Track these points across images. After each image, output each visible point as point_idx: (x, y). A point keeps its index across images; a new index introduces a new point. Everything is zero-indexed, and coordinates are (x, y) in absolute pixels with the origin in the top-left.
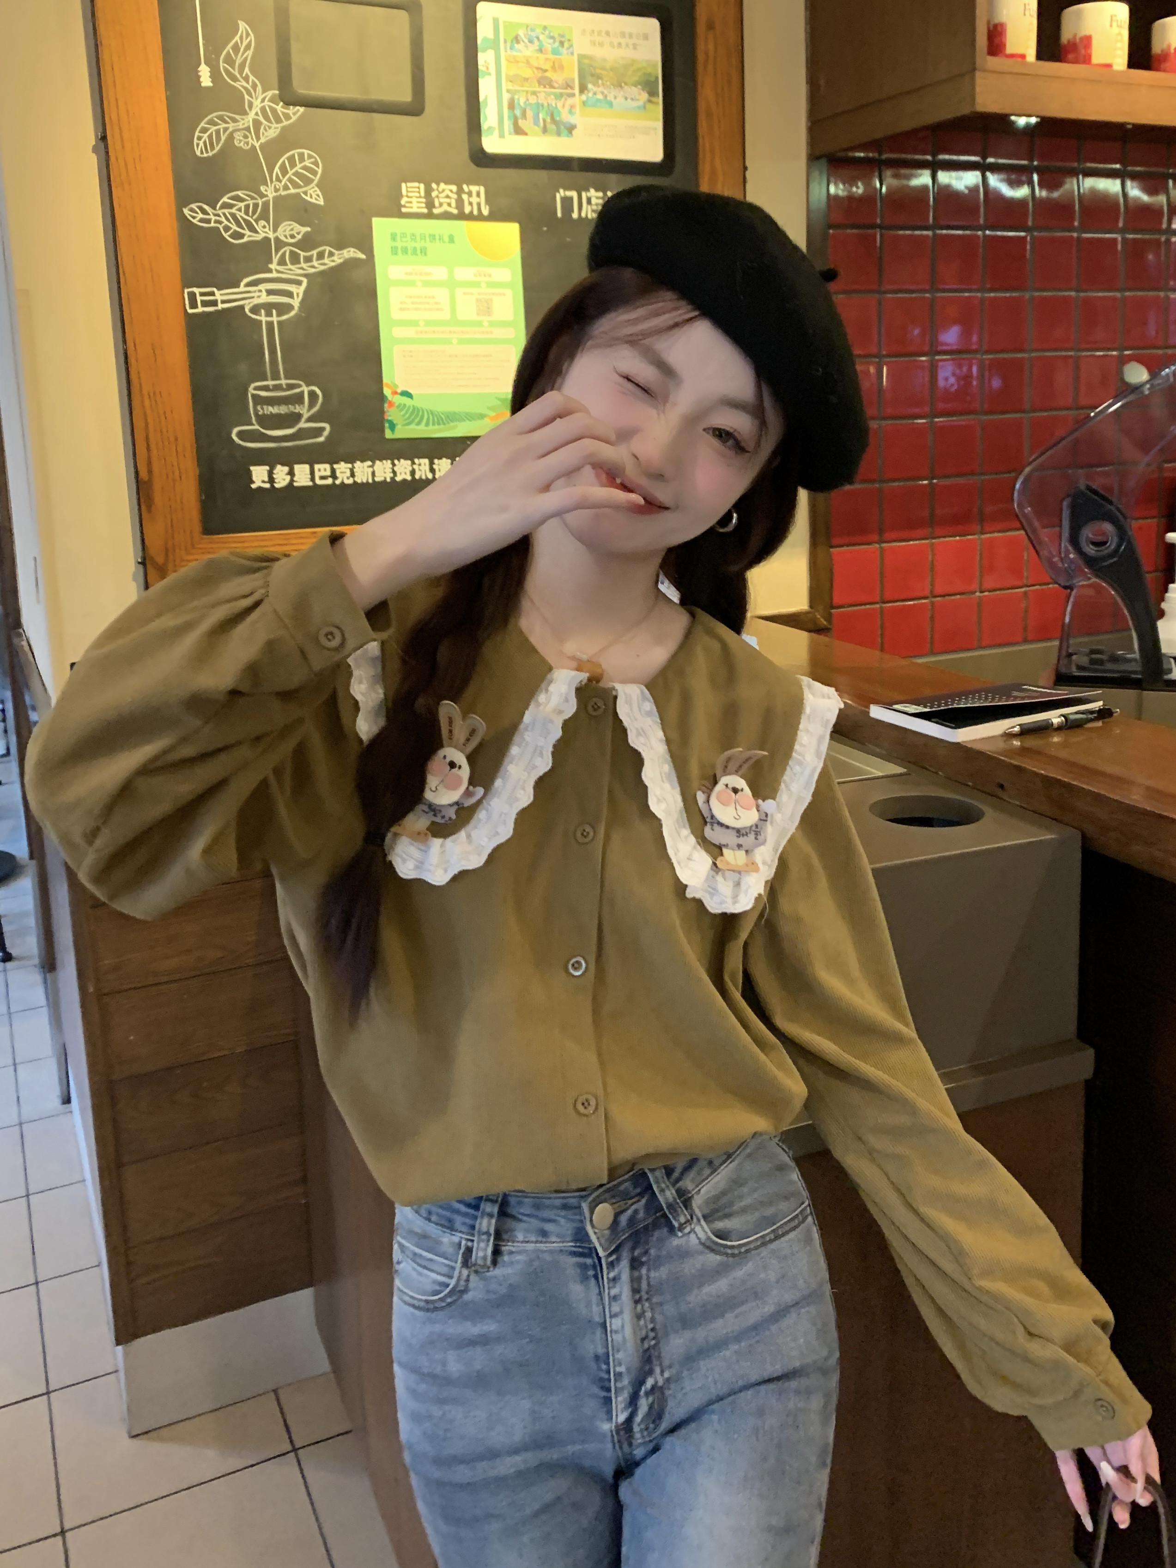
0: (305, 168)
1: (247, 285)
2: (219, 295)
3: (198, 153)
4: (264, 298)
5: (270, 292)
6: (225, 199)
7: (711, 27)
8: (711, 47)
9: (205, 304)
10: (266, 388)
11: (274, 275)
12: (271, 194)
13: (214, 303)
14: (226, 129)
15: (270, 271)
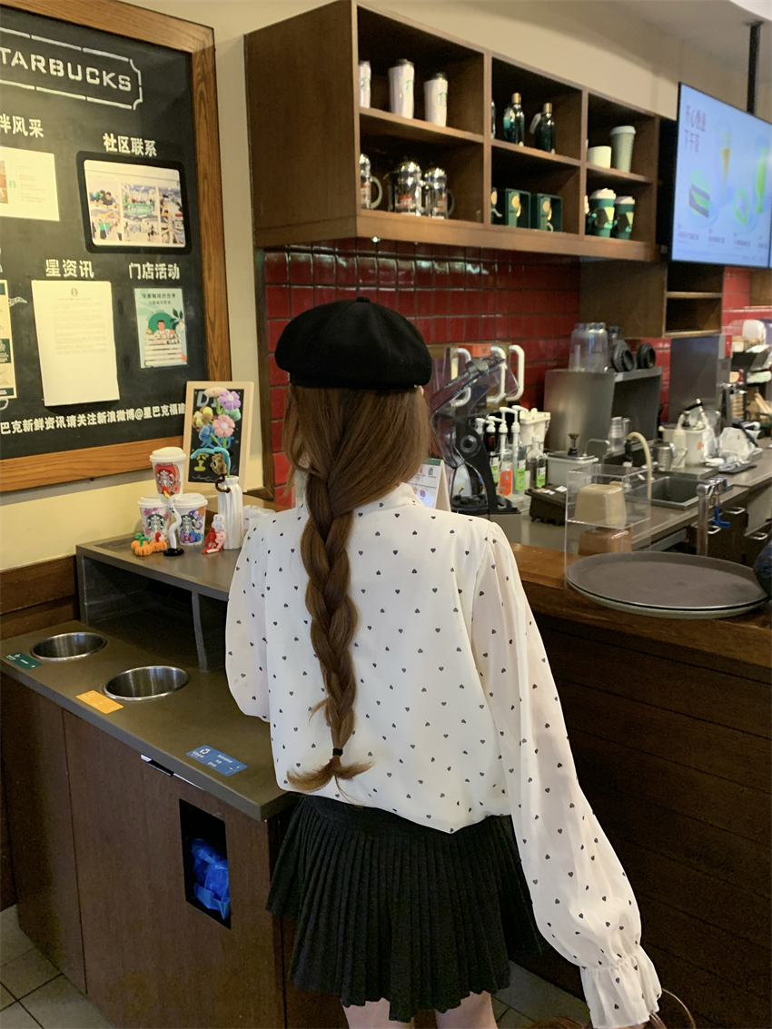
7: (205, 177)
8: (206, 188)
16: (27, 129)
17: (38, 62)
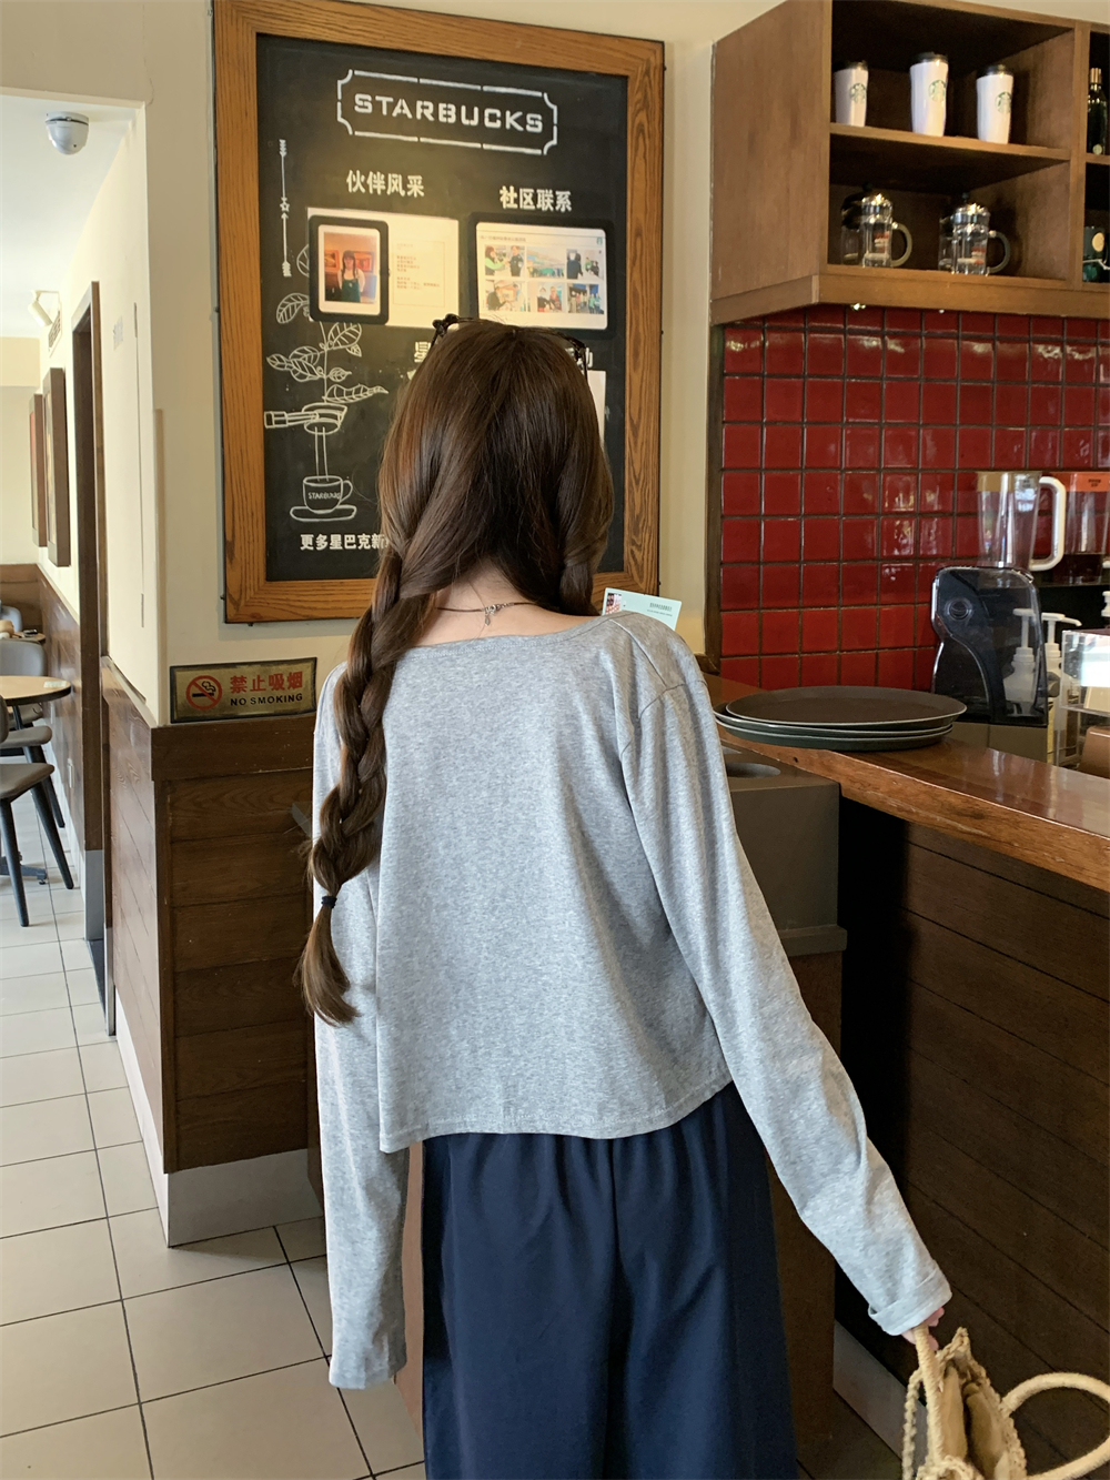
0: (350, 332)
1: (306, 410)
2: (287, 416)
3: (279, 321)
4: (318, 420)
5: (321, 416)
6: (295, 352)
7: (638, 234)
8: (638, 248)
9: (277, 422)
10: (316, 481)
11: (325, 404)
12: (326, 349)
13: (284, 422)
14: (298, 305)
15: (323, 401)
16: (405, 188)
17: (425, 109)
